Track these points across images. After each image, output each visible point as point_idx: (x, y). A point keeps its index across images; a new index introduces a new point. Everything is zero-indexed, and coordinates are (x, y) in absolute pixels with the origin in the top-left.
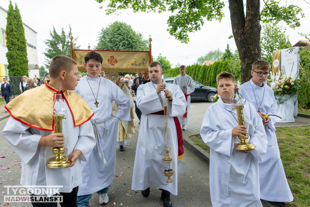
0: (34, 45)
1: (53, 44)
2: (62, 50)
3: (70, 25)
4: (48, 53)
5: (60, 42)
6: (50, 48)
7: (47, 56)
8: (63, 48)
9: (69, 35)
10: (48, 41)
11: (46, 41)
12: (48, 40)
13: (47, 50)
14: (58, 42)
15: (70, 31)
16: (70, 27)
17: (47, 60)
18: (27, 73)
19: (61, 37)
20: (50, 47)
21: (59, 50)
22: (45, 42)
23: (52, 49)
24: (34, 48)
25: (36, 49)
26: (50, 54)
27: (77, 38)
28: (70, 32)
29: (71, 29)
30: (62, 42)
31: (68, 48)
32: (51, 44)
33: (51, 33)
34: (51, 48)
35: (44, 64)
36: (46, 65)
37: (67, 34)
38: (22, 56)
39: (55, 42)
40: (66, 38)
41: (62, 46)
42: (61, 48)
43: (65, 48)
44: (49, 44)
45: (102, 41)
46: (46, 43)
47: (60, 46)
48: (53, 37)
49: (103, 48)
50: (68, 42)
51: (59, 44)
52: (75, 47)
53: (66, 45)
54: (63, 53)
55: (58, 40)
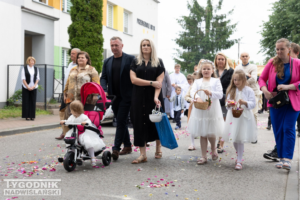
0: (150, 22)
1: (191, 23)
2: (205, 33)
4: (180, 38)
5: (202, 18)
6: (184, 30)
7: (180, 44)
8: (207, 27)
9: (218, 5)
13: (179, 33)
14: (198, 18)
17: (178, 50)
18: (97, 63)
19: (205, 9)
20: (183, 28)
21: (202, 34)
22: (177, 19)
23: (187, 31)
24: (151, 28)
25: (154, 30)
26: (183, 40)
27: (233, 10)
30: (206, 17)
31: (215, 29)
32: (187, 24)
33: (188, 4)
34: (186, 29)
35: (173, 58)
36: (175, 59)
38: (92, 30)
39: (195, 19)
40: (213, 11)
41: (205, 26)
42: (205, 29)
43: (211, 29)
44: (184, 23)
45: (278, 11)
46: (179, 22)
48: (192, 11)
49: (278, 22)
50: (217, 18)
51: (201, 21)
52: (227, 25)
53: (213, 23)
54: (205, 38)
55: (198, 14)
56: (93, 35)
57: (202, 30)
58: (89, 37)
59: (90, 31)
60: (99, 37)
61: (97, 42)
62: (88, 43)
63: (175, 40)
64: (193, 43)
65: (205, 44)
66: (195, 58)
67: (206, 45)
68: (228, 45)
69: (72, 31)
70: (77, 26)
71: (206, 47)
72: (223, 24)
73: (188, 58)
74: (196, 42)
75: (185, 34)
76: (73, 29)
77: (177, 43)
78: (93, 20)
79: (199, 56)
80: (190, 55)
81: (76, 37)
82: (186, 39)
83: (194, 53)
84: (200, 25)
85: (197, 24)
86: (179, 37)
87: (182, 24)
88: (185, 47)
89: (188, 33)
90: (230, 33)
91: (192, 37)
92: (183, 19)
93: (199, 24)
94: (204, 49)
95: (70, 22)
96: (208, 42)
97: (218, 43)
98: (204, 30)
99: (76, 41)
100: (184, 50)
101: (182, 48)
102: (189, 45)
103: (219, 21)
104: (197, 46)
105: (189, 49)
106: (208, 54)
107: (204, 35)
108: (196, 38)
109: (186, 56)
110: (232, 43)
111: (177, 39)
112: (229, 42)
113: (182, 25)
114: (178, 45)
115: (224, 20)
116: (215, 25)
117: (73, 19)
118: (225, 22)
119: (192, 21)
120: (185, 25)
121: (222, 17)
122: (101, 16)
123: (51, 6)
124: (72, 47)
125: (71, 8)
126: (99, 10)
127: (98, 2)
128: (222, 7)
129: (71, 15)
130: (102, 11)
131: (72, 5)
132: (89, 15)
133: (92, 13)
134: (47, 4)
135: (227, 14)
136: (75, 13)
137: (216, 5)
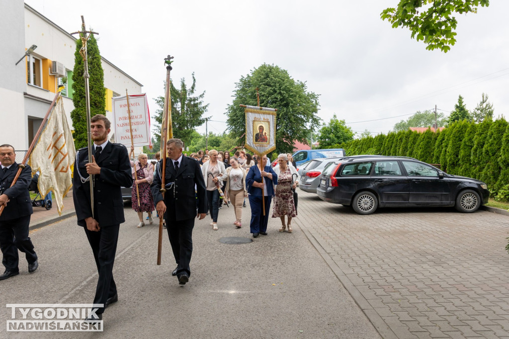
2: (180, 112)
3: (193, 74)
4: (160, 116)
5: (178, 100)
6: (163, 110)
7: (159, 122)
8: (182, 108)
9: (191, 89)
10: (160, 99)
11: (157, 99)
13: (158, 112)
14: (174, 99)
15: (194, 83)
16: (194, 78)
17: (158, 126)
19: (180, 92)
20: (162, 108)
21: (178, 113)
27: (203, 94)
28: (194, 85)
29: (195, 80)
30: (181, 99)
31: (189, 109)
35: (154, 133)
37: (188, 87)
40: (187, 94)
41: (180, 106)
42: (180, 109)
43: (186, 109)
46: (158, 103)
47: (178, 107)
50: (190, 100)
51: (177, 102)
52: (199, 106)
53: (187, 104)
54: (182, 117)
55: (175, 96)
57: (178, 109)
63: (155, 118)
68: (200, 123)
69: (76, 117)
70: (81, 112)
72: (196, 105)
76: (77, 114)
77: (157, 120)
78: (97, 107)
81: (81, 122)
90: (202, 112)
93: (175, 105)
95: (73, 108)
96: (184, 120)
97: (192, 121)
99: (81, 125)
103: (192, 103)
106: (184, 130)
107: (180, 114)
110: (203, 121)
111: (156, 116)
112: (201, 120)
113: (161, 105)
115: (196, 102)
116: (189, 105)
117: (76, 105)
118: (197, 103)
120: (163, 105)
121: (194, 100)
122: (104, 103)
123: (46, 89)
124: (76, 131)
125: (73, 94)
126: (102, 98)
127: (101, 90)
128: (194, 92)
129: (74, 101)
130: (105, 98)
131: (74, 92)
132: (94, 102)
133: (96, 101)
134: (42, 87)
135: (198, 97)
136: (79, 100)
137: (190, 89)
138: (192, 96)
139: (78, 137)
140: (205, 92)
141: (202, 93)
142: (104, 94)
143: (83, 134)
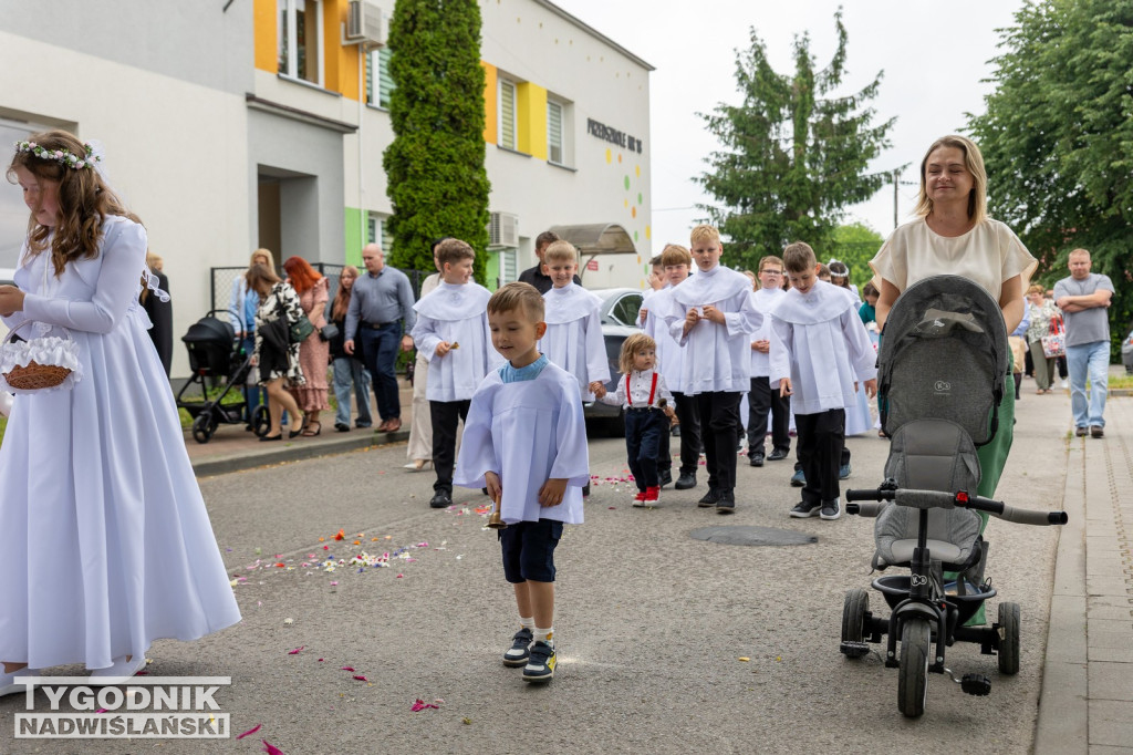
1: (749, 128)
2: (791, 155)
3: (838, 15)
4: (718, 174)
5: (782, 111)
6: (729, 150)
7: (717, 192)
8: (800, 137)
9: (831, 69)
11: (711, 113)
12: (725, 110)
13: (713, 159)
14: (771, 111)
15: (841, 47)
16: (840, 26)
17: (711, 209)
19: (790, 83)
20: (727, 143)
21: (782, 158)
22: (707, 118)
23: (739, 152)
24: (631, 147)
25: (640, 151)
26: (728, 178)
27: (876, 83)
28: (841, 53)
29: (844, 35)
30: (793, 107)
31: (823, 143)
32: (738, 129)
33: (741, 70)
34: (735, 147)
38: (456, 157)
39: (761, 114)
40: (817, 88)
41: (791, 135)
42: (791, 144)
43: (810, 143)
44: (728, 127)
45: (1016, 82)
46: (712, 125)
47: (783, 136)
48: (752, 90)
49: (1016, 117)
50: (829, 111)
51: (780, 121)
52: (860, 129)
53: (815, 126)
54: (793, 172)
55: (771, 100)
56: (457, 171)
57: (783, 146)
58: (447, 180)
59: (450, 160)
60: (477, 177)
61: (471, 194)
62: (445, 195)
63: (702, 180)
64: (758, 186)
65: (794, 189)
66: (764, 232)
67: (796, 192)
68: (864, 190)
69: (397, 164)
70: (411, 147)
71: (795, 197)
72: (847, 128)
73: (744, 231)
74: (765, 183)
75: (733, 160)
76: (399, 155)
77: (709, 187)
78: (457, 129)
79: (776, 226)
80: (748, 223)
81: (409, 180)
82: (735, 176)
83: (761, 218)
84: (778, 133)
85: (769, 130)
86: (713, 171)
87: (722, 130)
88: (732, 201)
89: (741, 157)
90: (870, 153)
91: (754, 168)
92: (726, 115)
93: (773, 129)
94: (791, 204)
95: (390, 137)
96: (801, 183)
97: (832, 184)
98: (788, 147)
99: (409, 191)
100: (731, 209)
101: (724, 201)
102: (746, 193)
103: (835, 120)
104: (768, 194)
105: (745, 205)
106: (801, 217)
107: (791, 163)
108: (765, 174)
109: (737, 226)
110: (877, 184)
111: (709, 176)
112: (867, 181)
113: (722, 134)
114: (713, 195)
115: (850, 115)
116: (821, 131)
117: (399, 128)
118: (853, 122)
119: (752, 121)
120: (731, 134)
121: (843, 107)
122: (481, 116)
123: (333, 92)
124: (397, 209)
125: (391, 94)
126: (473, 98)
127: (471, 73)
128: (842, 77)
129: (393, 115)
130: (483, 100)
131: (393, 86)
132: (446, 114)
133: (454, 108)
134: (321, 85)
135: (857, 97)
136: (404, 109)
137: (825, 71)
138: (834, 95)
139: (400, 229)
140: (881, 74)
141: (871, 82)
142: (481, 86)
143: (413, 219)
